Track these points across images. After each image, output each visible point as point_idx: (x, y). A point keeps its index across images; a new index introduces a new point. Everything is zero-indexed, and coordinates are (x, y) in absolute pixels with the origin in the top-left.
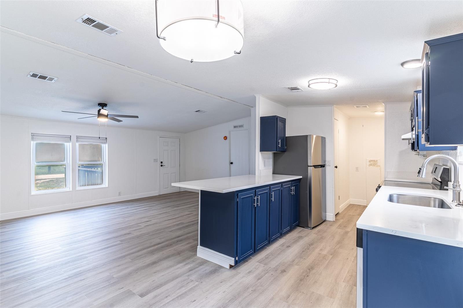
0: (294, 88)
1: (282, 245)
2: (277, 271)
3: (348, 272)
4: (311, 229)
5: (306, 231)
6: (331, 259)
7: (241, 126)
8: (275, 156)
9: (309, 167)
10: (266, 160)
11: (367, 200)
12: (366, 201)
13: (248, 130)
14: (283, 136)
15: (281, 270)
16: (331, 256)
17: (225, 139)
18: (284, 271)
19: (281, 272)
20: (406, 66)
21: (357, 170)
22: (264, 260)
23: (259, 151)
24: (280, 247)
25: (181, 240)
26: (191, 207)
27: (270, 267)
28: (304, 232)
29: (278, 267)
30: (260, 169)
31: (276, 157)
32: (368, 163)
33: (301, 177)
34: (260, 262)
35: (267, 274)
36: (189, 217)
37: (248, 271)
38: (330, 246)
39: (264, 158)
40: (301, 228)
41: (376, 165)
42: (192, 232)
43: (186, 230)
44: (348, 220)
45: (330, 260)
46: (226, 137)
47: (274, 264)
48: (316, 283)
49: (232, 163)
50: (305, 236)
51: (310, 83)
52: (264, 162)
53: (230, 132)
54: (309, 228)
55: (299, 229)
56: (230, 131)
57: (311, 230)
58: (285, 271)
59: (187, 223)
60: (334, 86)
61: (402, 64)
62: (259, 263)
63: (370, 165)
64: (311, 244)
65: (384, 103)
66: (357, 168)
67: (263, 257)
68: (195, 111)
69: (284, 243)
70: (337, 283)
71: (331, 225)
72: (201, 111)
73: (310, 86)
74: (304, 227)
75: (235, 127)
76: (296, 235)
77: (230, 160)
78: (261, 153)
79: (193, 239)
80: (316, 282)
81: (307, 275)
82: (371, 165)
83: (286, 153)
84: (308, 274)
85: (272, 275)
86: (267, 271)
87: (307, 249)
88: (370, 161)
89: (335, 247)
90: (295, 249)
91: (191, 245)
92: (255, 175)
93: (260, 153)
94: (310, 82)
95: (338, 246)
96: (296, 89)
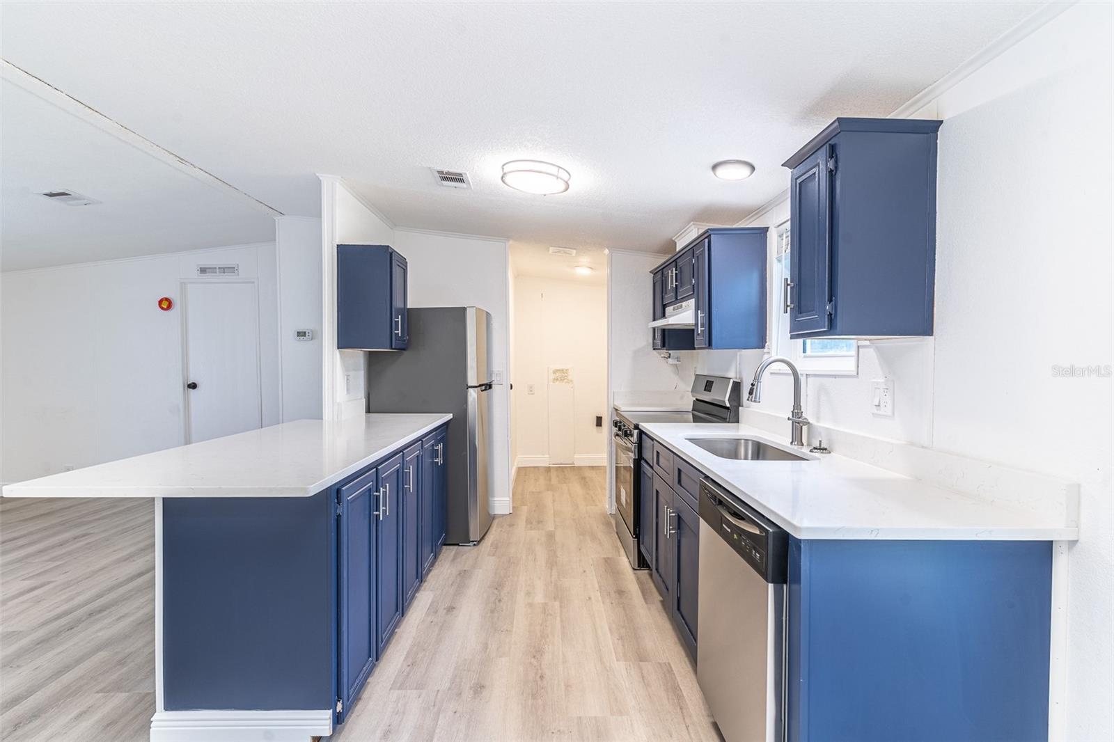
0: (456, 174)
1: (433, 609)
2: (460, 694)
3: (610, 630)
4: (474, 545)
5: (468, 552)
6: (561, 611)
7: (231, 270)
8: (372, 359)
9: (469, 389)
10: (351, 373)
11: (549, 454)
12: (547, 456)
13: (253, 282)
14: (402, 306)
15: (471, 688)
16: (557, 604)
17: (163, 308)
18: (479, 688)
19: (475, 694)
20: (721, 171)
21: (531, 391)
22: (409, 674)
23: (336, 346)
24: (429, 619)
25: (36, 714)
26: (27, 557)
27: (438, 691)
28: (464, 557)
29: (458, 680)
30: (338, 401)
31: (374, 363)
32: (552, 376)
33: (450, 416)
34: (401, 683)
35: (441, 716)
36: (38, 601)
37: (379, 733)
38: (540, 578)
39: (346, 368)
40: (451, 547)
41: (566, 380)
42: (79, 661)
43: (48, 660)
44: (537, 506)
45: (561, 614)
46: (167, 299)
47: (441, 675)
48: (569, 688)
49: (193, 386)
50: (474, 567)
51: (505, 171)
52: (347, 380)
53: (183, 285)
54: (471, 544)
55: (448, 552)
56: (185, 283)
57: (476, 548)
58: (482, 687)
59: (34, 629)
60: (563, 186)
61: (715, 167)
62: (398, 689)
63: (554, 379)
64: (498, 586)
65: (609, 250)
66: (531, 387)
67: (399, 666)
68: (48, 192)
69: (433, 602)
70: (608, 669)
71: (511, 525)
72: (76, 199)
73: (507, 179)
74: (458, 545)
75: (203, 270)
76: (449, 571)
77: (186, 376)
78: (340, 352)
79: (98, 688)
80: (567, 686)
81: (539, 675)
82: (557, 379)
83: (405, 353)
84: (540, 671)
85: (458, 714)
86: (436, 709)
87: (497, 601)
88: (555, 372)
89: (551, 576)
90: (470, 611)
91: (97, 716)
92: (322, 419)
93: (337, 352)
94: (507, 169)
95: (554, 573)
96: (457, 178)
